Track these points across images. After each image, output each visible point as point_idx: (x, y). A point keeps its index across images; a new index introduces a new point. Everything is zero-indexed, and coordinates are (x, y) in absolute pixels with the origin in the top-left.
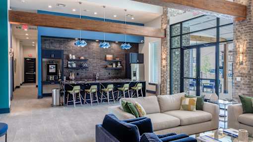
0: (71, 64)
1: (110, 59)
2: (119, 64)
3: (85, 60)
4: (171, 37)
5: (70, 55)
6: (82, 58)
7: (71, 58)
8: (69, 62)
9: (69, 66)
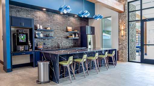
0: (38, 34)
1: (71, 31)
2: (77, 35)
3: (51, 31)
4: (129, 12)
5: (38, 25)
6: (49, 28)
7: (39, 28)
8: (37, 32)
9: (37, 36)
